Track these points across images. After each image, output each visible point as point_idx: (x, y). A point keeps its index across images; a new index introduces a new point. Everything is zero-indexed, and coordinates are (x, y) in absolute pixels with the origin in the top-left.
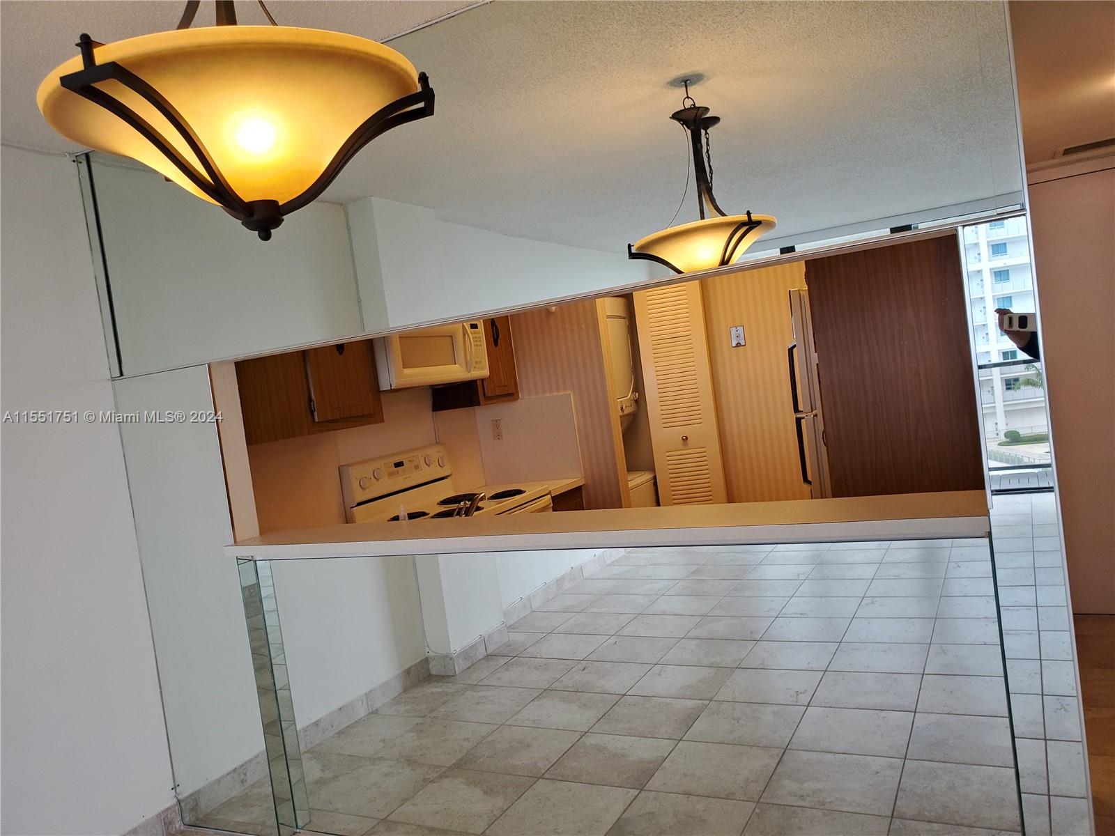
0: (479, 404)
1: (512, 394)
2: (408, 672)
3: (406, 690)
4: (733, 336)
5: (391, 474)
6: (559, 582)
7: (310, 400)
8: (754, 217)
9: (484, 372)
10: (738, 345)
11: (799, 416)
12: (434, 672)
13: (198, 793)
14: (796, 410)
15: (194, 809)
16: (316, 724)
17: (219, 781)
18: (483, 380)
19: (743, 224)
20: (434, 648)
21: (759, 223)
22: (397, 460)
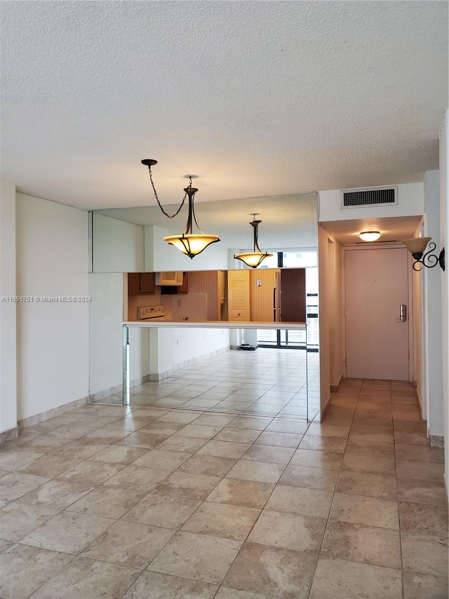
0: (177, 294)
1: (186, 292)
2: (144, 377)
3: (143, 383)
4: (258, 282)
5: (150, 312)
6: (188, 361)
7: (140, 286)
8: (268, 253)
9: (181, 284)
10: (259, 286)
11: (275, 309)
12: (151, 380)
13: (94, 395)
14: (274, 307)
15: (93, 399)
16: (114, 388)
17: (98, 393)
18: (179, 286)
19: (265, 255)
20: (152, 371)
21: (269, 255)
22: (152, 308)
